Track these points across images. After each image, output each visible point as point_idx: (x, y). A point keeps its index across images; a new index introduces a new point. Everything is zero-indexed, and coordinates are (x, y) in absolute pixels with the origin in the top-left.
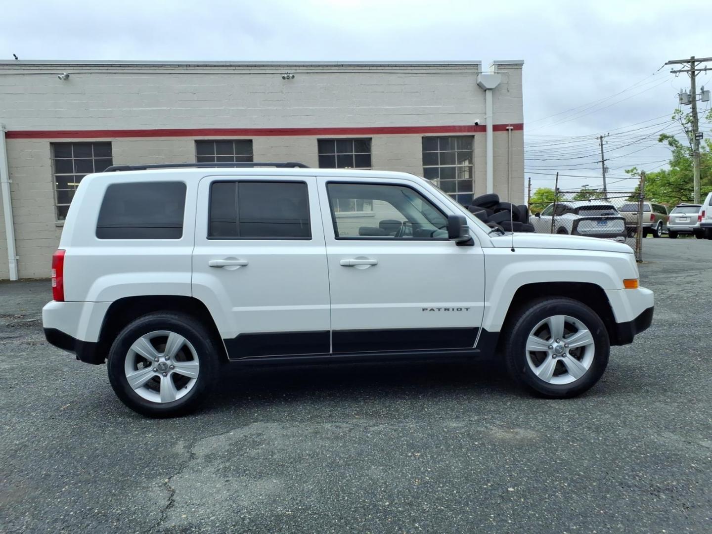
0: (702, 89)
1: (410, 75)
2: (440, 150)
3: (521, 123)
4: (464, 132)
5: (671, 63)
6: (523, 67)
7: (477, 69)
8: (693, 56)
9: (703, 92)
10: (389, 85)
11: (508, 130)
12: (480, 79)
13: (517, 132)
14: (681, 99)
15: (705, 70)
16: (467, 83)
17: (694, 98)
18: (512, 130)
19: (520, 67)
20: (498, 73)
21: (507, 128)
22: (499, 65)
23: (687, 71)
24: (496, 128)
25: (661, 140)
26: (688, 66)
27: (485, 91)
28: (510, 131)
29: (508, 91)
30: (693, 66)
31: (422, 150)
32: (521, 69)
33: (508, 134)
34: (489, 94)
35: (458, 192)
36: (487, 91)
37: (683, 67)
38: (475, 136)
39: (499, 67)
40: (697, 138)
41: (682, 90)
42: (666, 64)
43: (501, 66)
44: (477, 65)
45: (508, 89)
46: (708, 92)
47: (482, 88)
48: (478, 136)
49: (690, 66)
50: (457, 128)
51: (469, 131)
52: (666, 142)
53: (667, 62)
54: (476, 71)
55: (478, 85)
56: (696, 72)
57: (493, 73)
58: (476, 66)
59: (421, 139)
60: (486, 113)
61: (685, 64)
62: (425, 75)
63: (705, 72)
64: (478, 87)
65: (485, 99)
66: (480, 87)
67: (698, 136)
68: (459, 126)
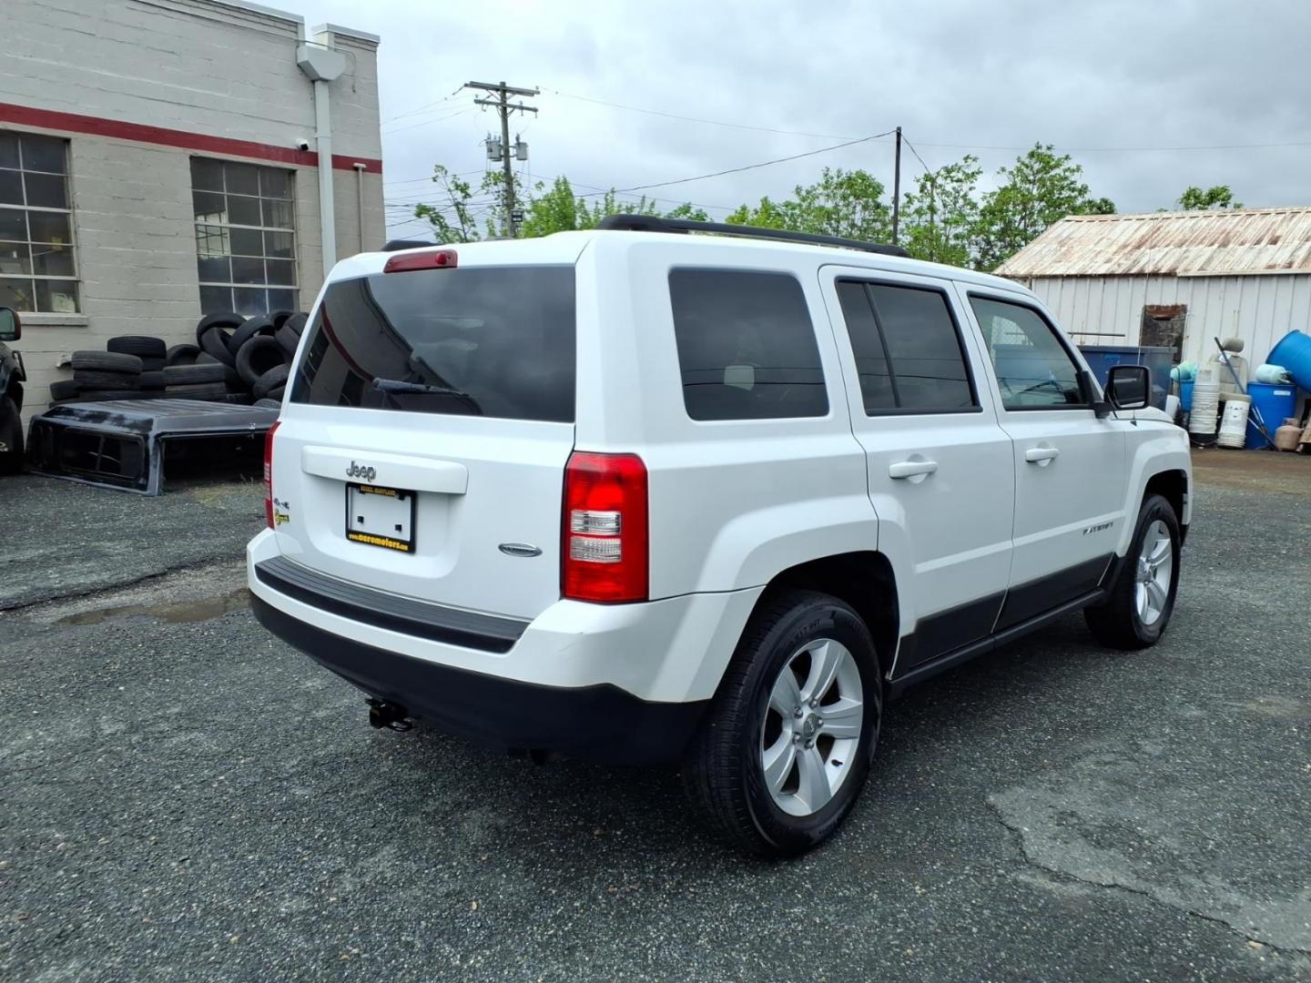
0: (518, 139)
1: (156, 10)
2: (228, 191)
3: (378, 159)
4: (277, 159)
5: (474, 85)
6: (378, 48)
7: (296, 33)
8: (503, 81)
9: (519, 145)
10: (107, 21)
11: (356, 169)
12: (303, 56)
13: (372, 176)
14: (490, 150)
15: (522, 108)
16: (277, 58)
17: (507, 151)
18: (364, 170)
19: (373, 49)
20: (336, 50)
21: (356, 164)
22: (338, 36)
23: (497, 104)
24: (340, 162)
25: (419, 215)
26: (496, 97)
27: (313, 82)
28: (360, 171)
29: (354, 91)
30: (504, 98)
31: (190, 185)
32: (375, 52)
33: (358, 176)
34: (321, 90)
35: (269, 283)
36: (318, 84)
37: (488, 97)
38: (298, 172)
39: (339, 40)
40: (515, 219)
41: (489, 135)
42: (466, 85)
43: (342, 38)
44: (297, 23)
45: (353, 87)
46: (525, 144)
47: (307, 75)
48: (303, 172)
49: (499, 98)
50: (263, 150)
51: (285, 160)
52: (426, 218)
53: (468, 83)
54: (293, 36)
55: (298, 65)
56: (509, 110)
57: (325, 49)
58: (294, 25)
59: (188, 160)
60: (316, 128)
61: (492, 92)
62: (189, 18)
63: (520, 111)
64: (298, 71)
65: (314, 98)
66: (303, 71)
67: (515, 216)
68: (267, 147)
